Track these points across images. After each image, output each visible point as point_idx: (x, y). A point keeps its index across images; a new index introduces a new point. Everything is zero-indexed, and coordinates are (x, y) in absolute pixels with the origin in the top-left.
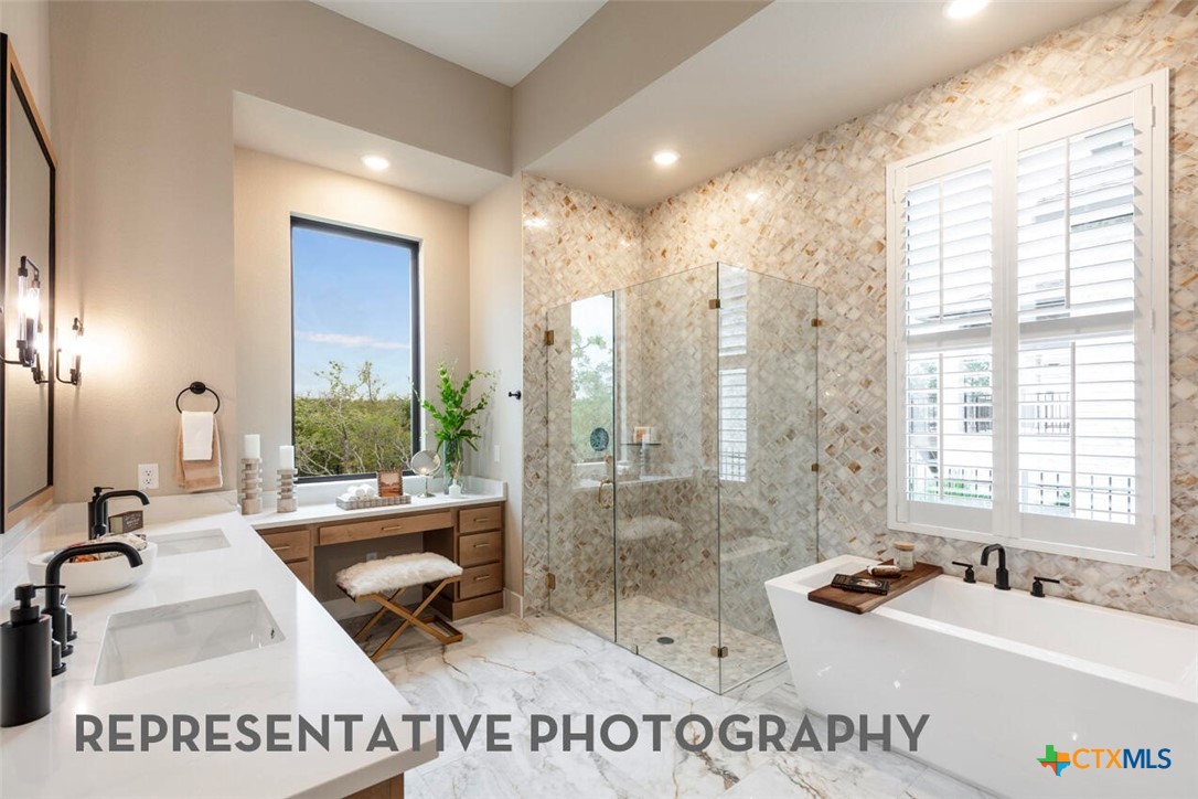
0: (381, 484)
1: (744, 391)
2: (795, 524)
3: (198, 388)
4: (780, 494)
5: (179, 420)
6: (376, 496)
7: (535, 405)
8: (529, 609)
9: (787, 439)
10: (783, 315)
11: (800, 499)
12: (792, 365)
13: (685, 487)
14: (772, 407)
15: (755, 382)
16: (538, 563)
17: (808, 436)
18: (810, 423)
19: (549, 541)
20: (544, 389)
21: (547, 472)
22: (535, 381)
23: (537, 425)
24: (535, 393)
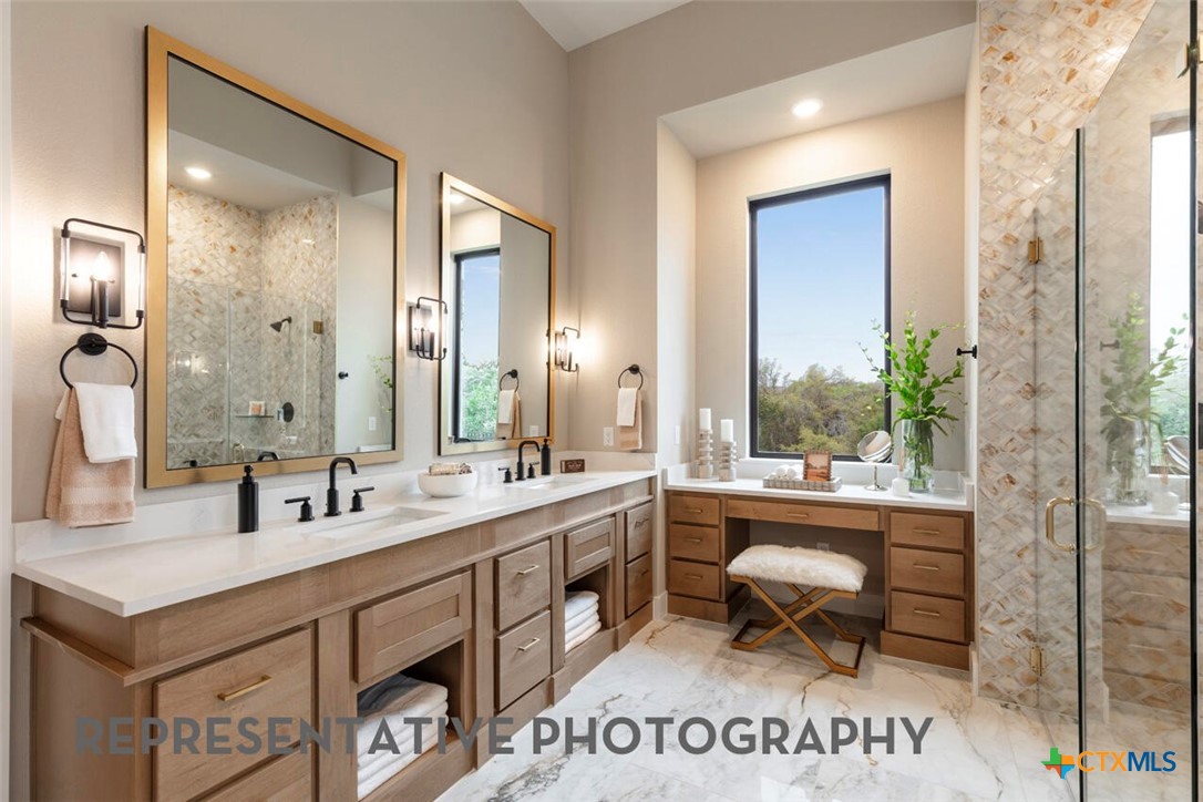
0: (807, 466)
3: (635, 370)
6: (800, 477)
7: (1006, 365)
8: (989, 686)
16: (1010, 621)
19: (1037, 592)
20: (1028, 337)
21: (1035, 476)
22: (1005, 328)
23: (1008, 398)
24: (1004, 347)
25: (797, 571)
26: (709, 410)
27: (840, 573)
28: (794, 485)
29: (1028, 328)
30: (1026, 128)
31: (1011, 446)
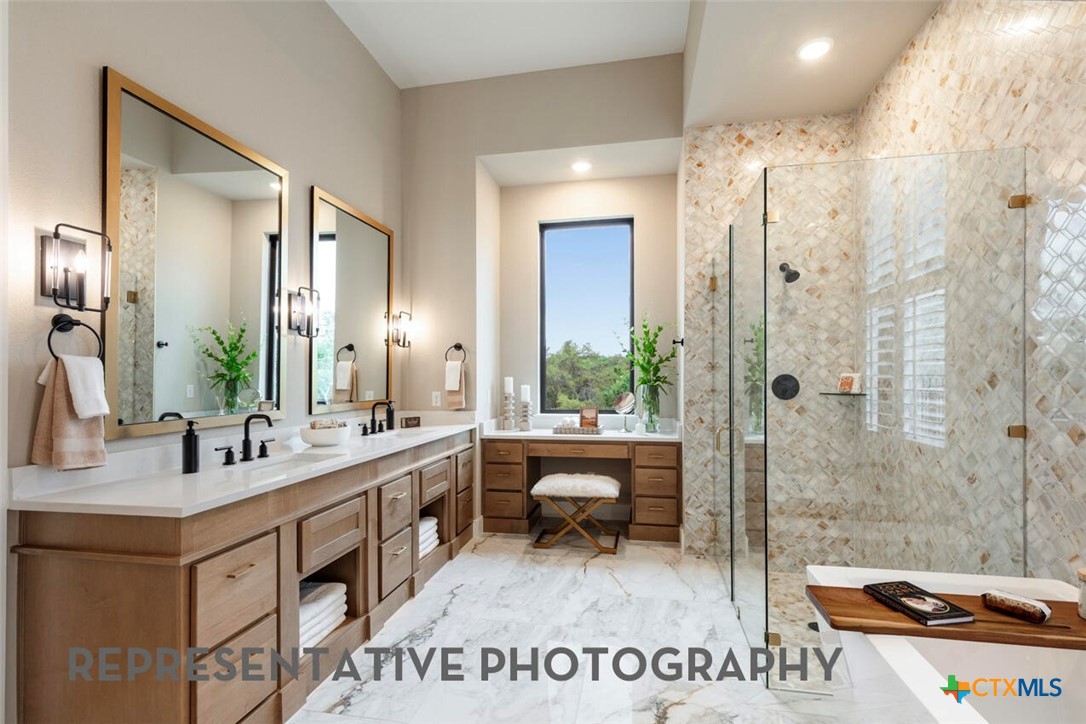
0: (582, 418)
1: (942, 320)
2: (997, 517)
3: (458, 347)
4: (981, 471)
5: (444, 367)
6: (578, 425)
7: (699, 351)
8: (690, 548)
9: (988, 387)
10: (984, 201)
11: (1005, 479)
12: (994, 274)
13: (890, 451)
14: (971, 341)
15: (954, 305)
16: (701, 506)
17: (1013, 381)
18: (1017, 361)
19: (714, 487)
20: (709, 335)
21: (713, 418)
22: (698, 328)
23: (700, 371)
24: (698, 339)
25: (579, 488)
26: (511, 379)
27: (605, 487)
28: (574, 431)
29: (710, 329)
30: (708, 209)
31: (701, 400)
